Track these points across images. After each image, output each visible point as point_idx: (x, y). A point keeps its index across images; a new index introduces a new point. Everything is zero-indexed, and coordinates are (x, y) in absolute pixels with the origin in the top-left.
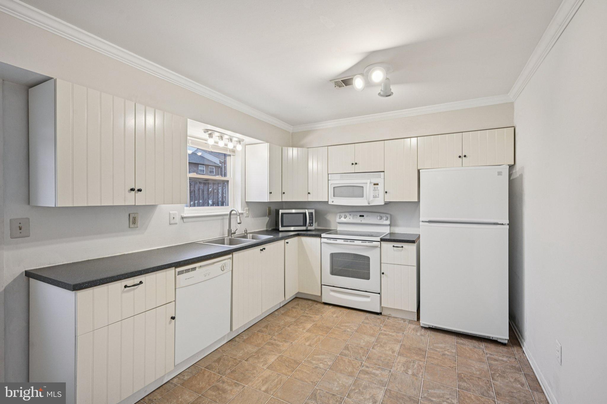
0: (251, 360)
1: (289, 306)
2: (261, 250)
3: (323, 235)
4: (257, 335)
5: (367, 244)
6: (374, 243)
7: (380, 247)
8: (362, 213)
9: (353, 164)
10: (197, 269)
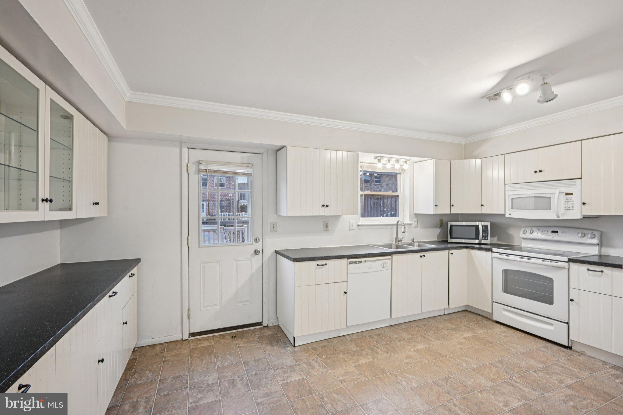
0: (402, 342)
1: (454, 316)
2: (421, 257)
3: (494, 250)
4: (414, 328)
5: (549, 263)
6: (559, 263)
7: (569, 269)
8: (555, 228)
9: (536, 172)
10: (363, 263)
